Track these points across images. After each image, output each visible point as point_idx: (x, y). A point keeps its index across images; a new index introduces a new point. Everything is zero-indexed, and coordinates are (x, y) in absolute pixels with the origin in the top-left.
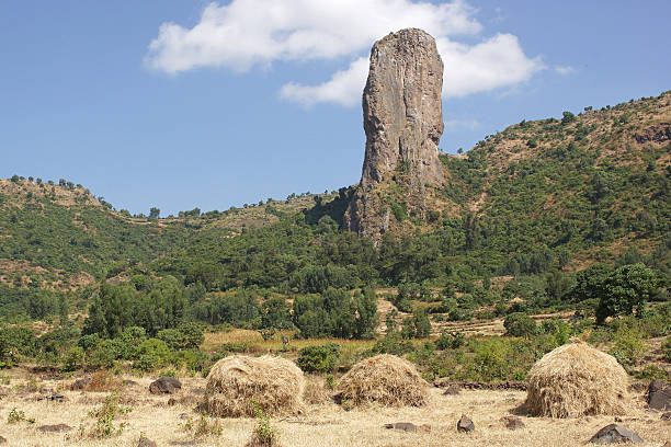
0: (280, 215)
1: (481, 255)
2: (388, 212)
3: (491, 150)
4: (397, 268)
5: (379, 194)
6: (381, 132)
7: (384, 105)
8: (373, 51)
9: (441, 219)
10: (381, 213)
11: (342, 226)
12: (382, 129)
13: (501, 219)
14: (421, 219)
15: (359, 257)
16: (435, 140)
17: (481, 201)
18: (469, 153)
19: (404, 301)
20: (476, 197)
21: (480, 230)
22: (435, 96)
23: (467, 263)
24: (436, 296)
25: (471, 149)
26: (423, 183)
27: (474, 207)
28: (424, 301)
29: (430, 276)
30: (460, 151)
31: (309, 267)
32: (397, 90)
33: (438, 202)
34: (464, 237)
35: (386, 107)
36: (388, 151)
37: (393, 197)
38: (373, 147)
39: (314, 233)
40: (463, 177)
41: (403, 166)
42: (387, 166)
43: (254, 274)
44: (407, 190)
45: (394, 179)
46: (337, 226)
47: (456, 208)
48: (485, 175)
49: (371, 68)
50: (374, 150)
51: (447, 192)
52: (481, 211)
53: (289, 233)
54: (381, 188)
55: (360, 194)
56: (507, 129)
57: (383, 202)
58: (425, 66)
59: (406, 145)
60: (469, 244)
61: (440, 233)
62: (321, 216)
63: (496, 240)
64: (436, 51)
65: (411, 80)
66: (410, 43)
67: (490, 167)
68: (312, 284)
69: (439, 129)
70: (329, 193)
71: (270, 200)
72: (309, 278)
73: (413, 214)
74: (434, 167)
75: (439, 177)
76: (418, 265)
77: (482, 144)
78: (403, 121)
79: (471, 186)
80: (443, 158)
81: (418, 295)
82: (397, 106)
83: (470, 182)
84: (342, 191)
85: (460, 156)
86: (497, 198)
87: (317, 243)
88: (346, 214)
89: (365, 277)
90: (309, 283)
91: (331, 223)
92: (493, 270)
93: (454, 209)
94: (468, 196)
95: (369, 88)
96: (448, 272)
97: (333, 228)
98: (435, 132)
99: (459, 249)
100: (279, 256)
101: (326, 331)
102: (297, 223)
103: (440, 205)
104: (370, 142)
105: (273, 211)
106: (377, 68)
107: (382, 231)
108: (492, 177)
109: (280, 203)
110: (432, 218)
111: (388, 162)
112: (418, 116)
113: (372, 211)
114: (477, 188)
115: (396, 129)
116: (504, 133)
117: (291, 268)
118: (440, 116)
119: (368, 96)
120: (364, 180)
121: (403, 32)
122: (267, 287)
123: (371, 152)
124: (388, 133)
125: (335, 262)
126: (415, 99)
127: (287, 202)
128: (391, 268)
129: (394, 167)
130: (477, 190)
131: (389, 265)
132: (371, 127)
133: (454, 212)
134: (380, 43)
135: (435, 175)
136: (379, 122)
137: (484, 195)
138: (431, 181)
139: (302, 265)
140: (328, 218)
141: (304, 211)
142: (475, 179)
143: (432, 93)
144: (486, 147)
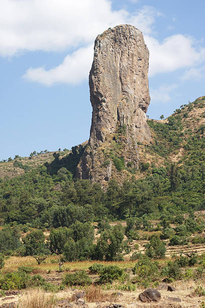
0: (25, 168)
1: (183, 195)
2: (111, 165)
3: (185, 116)
4: (122, 206)
5: (103, 151)
6: (104, 104)
7: (106, 83)
8: (96, 42)
9: (150, 169)
10: (105, 165)
11: (76, 175)
12: (104, 102)
13: (197, 168)
14: (135, 169)
15: (93, 198)
16: (144, 109)
17: (180, 154)
18: (169, 119)
19: (132, 231)
20: (176, 151)
21: (181, 176)
22: (144, 76)
23: (173, 201)
24: (155, 227)
25: (170, 115)
26: (136, 141)
27: (175, 159)
28: (147, 230)
29: (148, 212)
30: (162, 117)
31: (55, 207)
32: (115, 72)
33: (148, 156)
34: (168, 182)
35: (107, 84)
36: (109, 118)
37: (114, 152)
38: (98, 116)
39: (54, 181)
40: (165, 137)
41: (121, 129)
42: (108, 130)
43: (13, 213)
44: (124, 147)
45: (114, 139)
46: (71, 175)
47: (161, 160)
48: (182, 135)
49: (95, 55)
50: (99, 118)
51: (153, 148)
52: (180, 162)
53: (35, 182)
54: (105, 146)
55: (89, 151)
56: (197, 100)
57: (106, 156)
58: (135, 53)
59: (123, 113)
60: (173, 187)
61: (151, 179)
62: (59, 169)
63: (193, 183)
64: (143, 42)
65: (125, 64)
66: (124, 36)
67: (185, 129)
68: (59, 220)
69: (147, 100)
70: (62, 150)
71: (17, 157)
72: (56, 215)
73: (129, 165)
74: (143, 130)
75: (147, 137)
76: (138, 203)
77: (179, 112)
78: (120, 95)
79: (172, 143)
80: (150, 122)
81: (142, 226)
82: (115, 83)
83: (171, 140)
84: (74, 149)
85: (162, 121)
86: (191, 152)
87: (58, 189)
88: (79, 166)
89: (98, 213)
90: (56, 219)
91: (67, 173)
92: (193, 206)
93: (160, 161)
94: (170, 151)
95: (94, 71)
96: (160, 208)
97: (69, 177)
98: (144, 104)
99: (165, 191)
100: (31, 199)
101: (85, 255)
102: (41, 173)
103: (149, 158)
104: (96, 111)
105: (20, 165)
106: (99, 55)
107: (107, 179)
108: (187, 136)
109: (25, 159)
110: (144, 168)
111: (109, 126)
112: (131, 91)
113: (99, 163)
114: (176, 145)
115: (115, 101)
116: (195, 103)
117: (41, 208)
118: (147, 91)
119: (93, 77)
120: (92, 140)
121: (118, 28)
122: (23, 223)
123: (96, 119)
124: (109, 104)
125: (75, 202)
126: (128, 78)
127: (30, 158)
128: (118, 207)
129: (114, 130)
130: (176, 146)
131: (116, 204)
132: (96, 100)
133: (160, 163)
134: (101, 36)
135: (145, 135)
136: (102, 96)
137: (182, 150)
138: (142, 140)
139: (50, 205)
140: (64, 169)
141: (46, 164)
142: (175, 138)
143: (141, 73)
144: (181, 114)
